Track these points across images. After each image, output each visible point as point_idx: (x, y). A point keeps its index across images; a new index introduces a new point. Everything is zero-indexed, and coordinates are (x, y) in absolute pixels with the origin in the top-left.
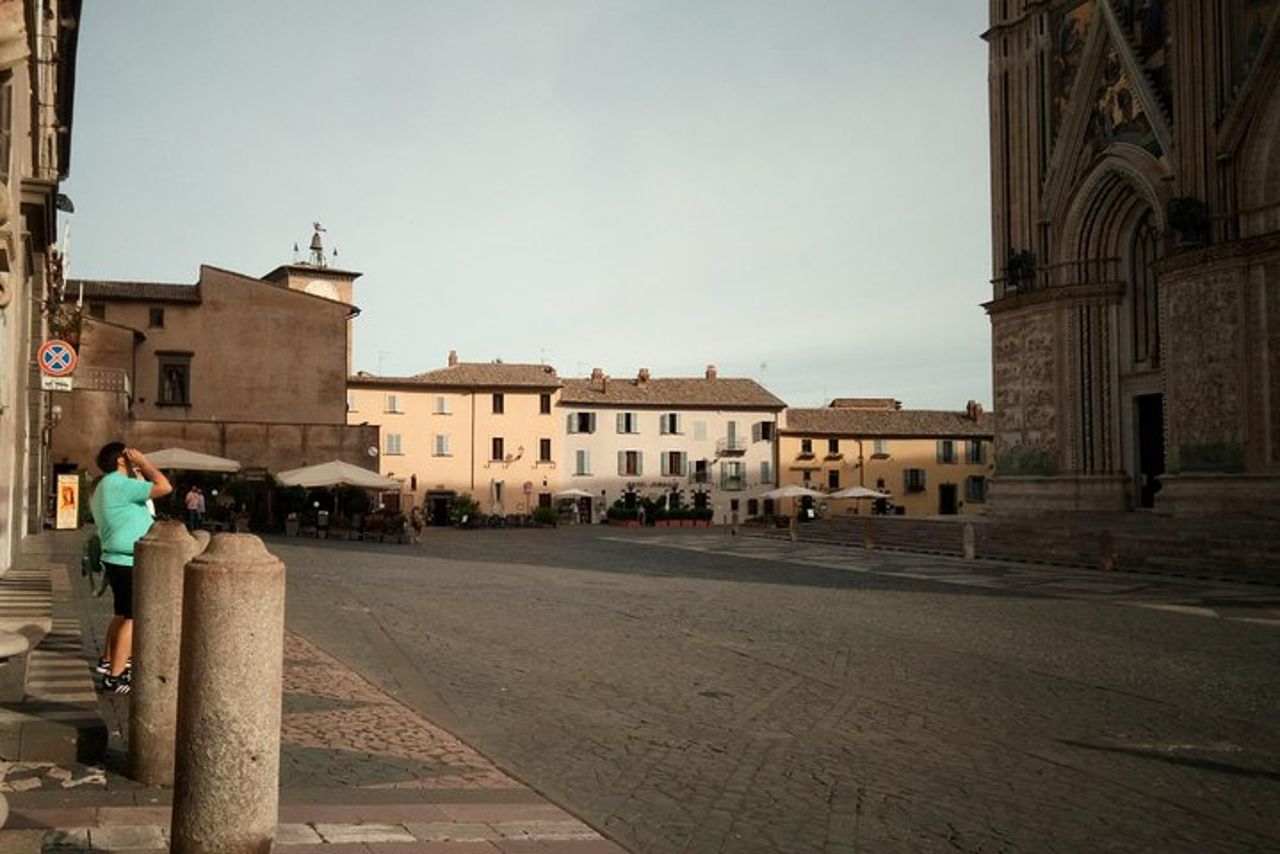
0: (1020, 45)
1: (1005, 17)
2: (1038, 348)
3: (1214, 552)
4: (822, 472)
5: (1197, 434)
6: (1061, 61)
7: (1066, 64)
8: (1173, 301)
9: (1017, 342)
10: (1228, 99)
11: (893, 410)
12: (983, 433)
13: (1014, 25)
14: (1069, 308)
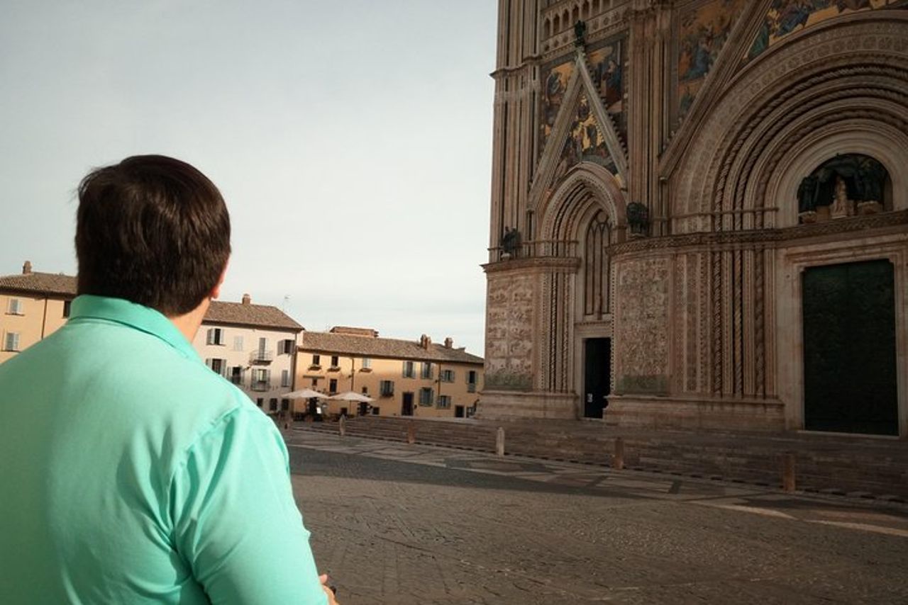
0: (517, 84)
1: (508, 64)
2: (521, 300)
3: (689, 456)
4: (325, 380)
5: (637, 368)
6: (547, 100)
7: (550, 102)
8: (623, 274)
9: (506, 294)
10: (667, 140)
11: (373, 337)
12: (433, 358)
13: (513, 70)
14: (545, 273)
